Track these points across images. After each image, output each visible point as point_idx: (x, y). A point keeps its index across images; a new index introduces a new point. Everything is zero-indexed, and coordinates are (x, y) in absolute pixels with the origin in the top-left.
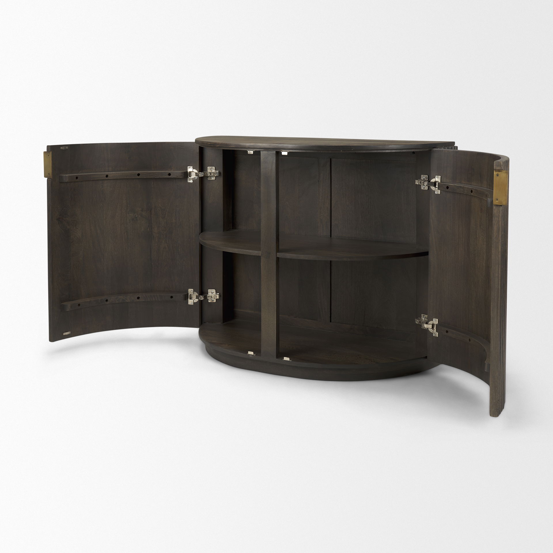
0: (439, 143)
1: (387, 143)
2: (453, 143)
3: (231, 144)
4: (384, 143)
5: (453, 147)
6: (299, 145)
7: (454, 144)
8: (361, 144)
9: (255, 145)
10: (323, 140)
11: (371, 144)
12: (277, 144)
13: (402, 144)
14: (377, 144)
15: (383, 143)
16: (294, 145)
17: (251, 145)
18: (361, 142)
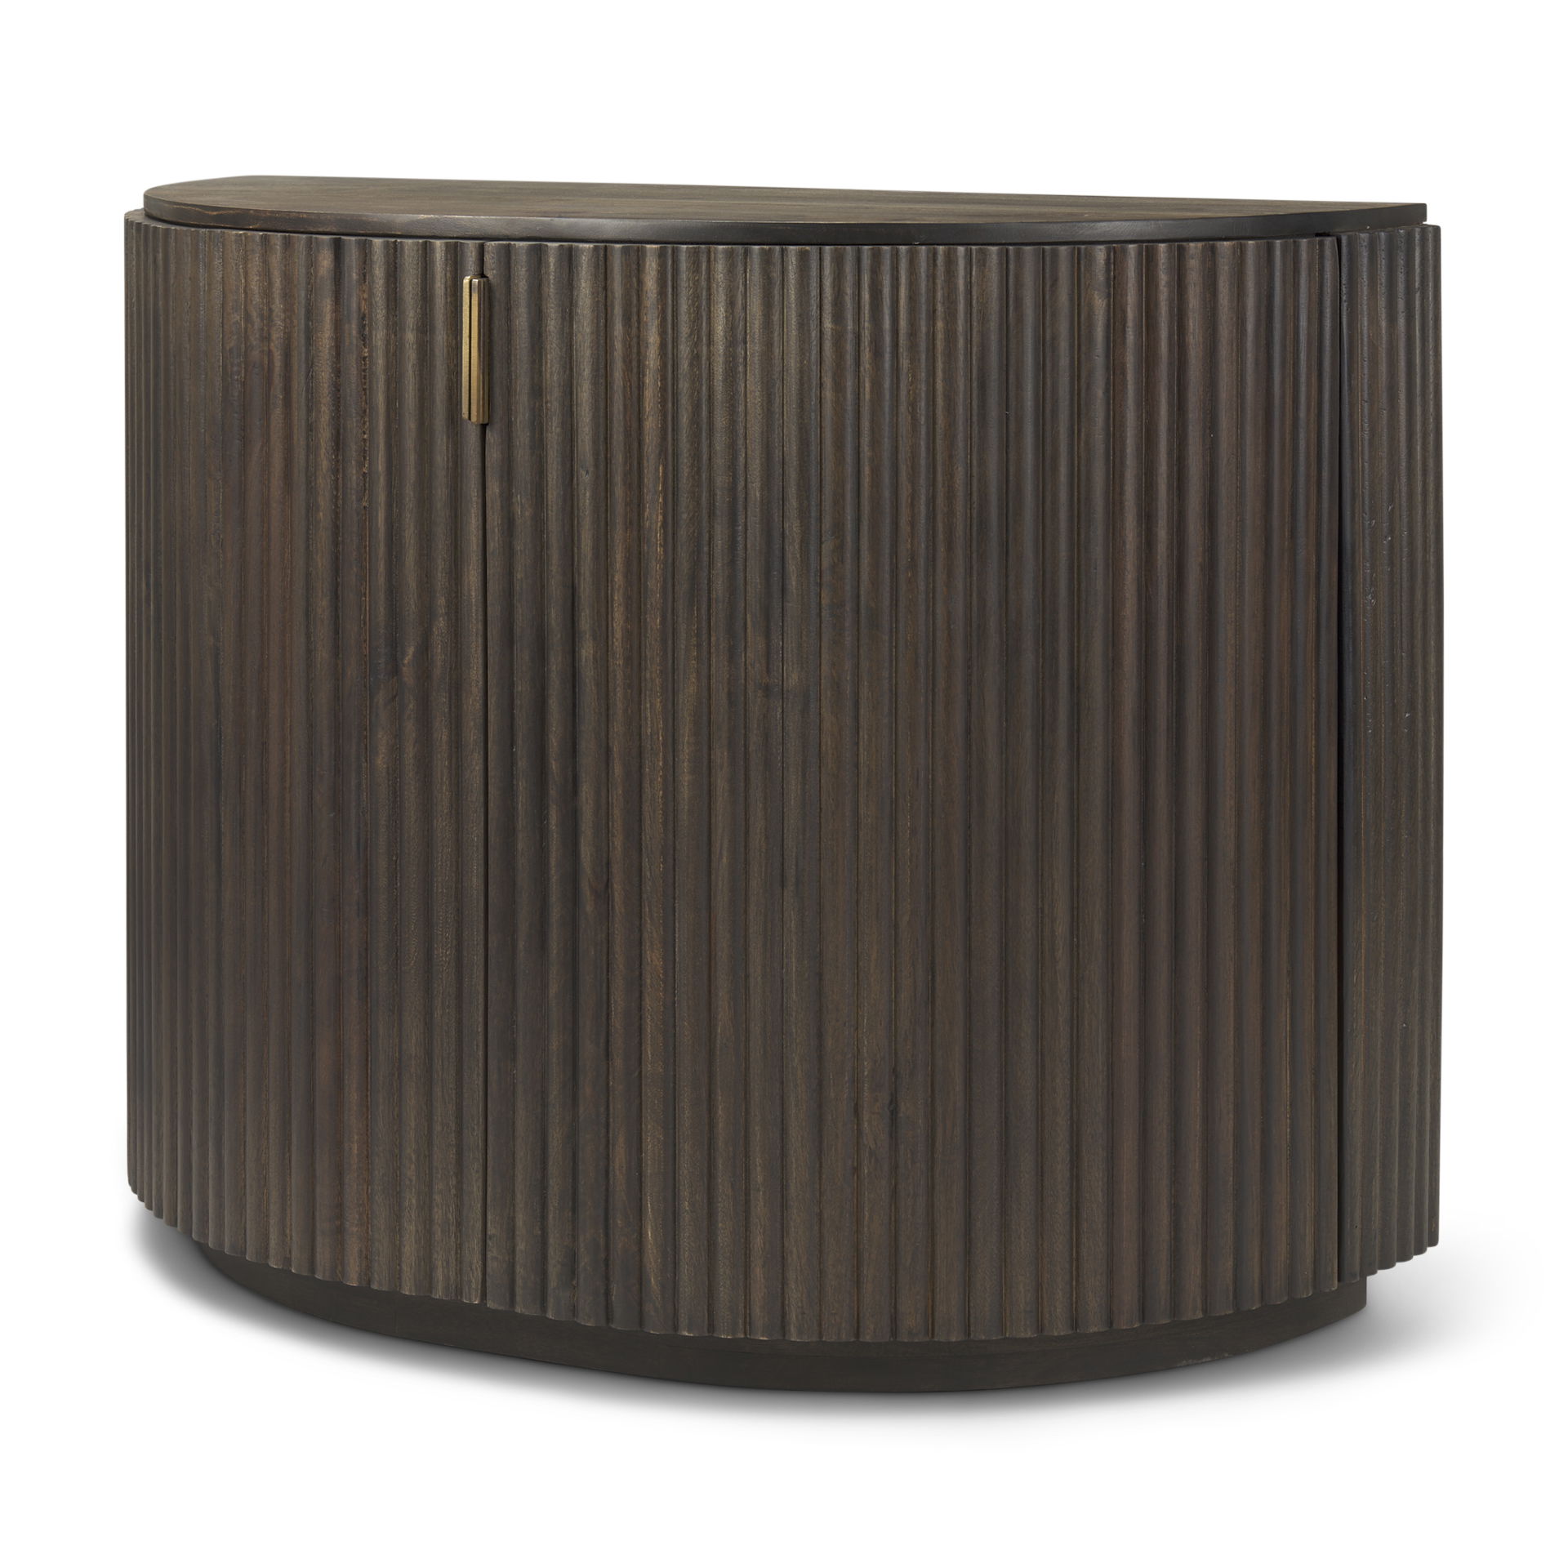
0: (1347, 209)
1: (1087, 213)
2: (1420, 210)
3: (318, 214)
4: (1075, 210)
5: (1418, 230)
6: (655, 222)
7: (1424, 216)
8: (960, 215)
9: (438, 220)
10: (779, 198)
11: (1008, 215)
12: (545, 214)
13: (1162, 214)
14: (1041, 215)
15: (1068, 210)
16: (632, 223)
17: (418, 221)
18: (962, 208)
